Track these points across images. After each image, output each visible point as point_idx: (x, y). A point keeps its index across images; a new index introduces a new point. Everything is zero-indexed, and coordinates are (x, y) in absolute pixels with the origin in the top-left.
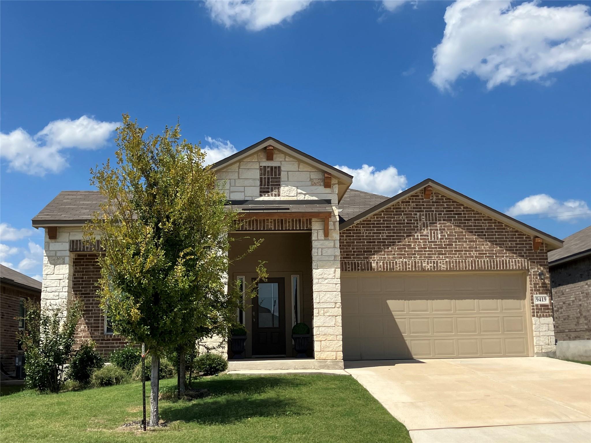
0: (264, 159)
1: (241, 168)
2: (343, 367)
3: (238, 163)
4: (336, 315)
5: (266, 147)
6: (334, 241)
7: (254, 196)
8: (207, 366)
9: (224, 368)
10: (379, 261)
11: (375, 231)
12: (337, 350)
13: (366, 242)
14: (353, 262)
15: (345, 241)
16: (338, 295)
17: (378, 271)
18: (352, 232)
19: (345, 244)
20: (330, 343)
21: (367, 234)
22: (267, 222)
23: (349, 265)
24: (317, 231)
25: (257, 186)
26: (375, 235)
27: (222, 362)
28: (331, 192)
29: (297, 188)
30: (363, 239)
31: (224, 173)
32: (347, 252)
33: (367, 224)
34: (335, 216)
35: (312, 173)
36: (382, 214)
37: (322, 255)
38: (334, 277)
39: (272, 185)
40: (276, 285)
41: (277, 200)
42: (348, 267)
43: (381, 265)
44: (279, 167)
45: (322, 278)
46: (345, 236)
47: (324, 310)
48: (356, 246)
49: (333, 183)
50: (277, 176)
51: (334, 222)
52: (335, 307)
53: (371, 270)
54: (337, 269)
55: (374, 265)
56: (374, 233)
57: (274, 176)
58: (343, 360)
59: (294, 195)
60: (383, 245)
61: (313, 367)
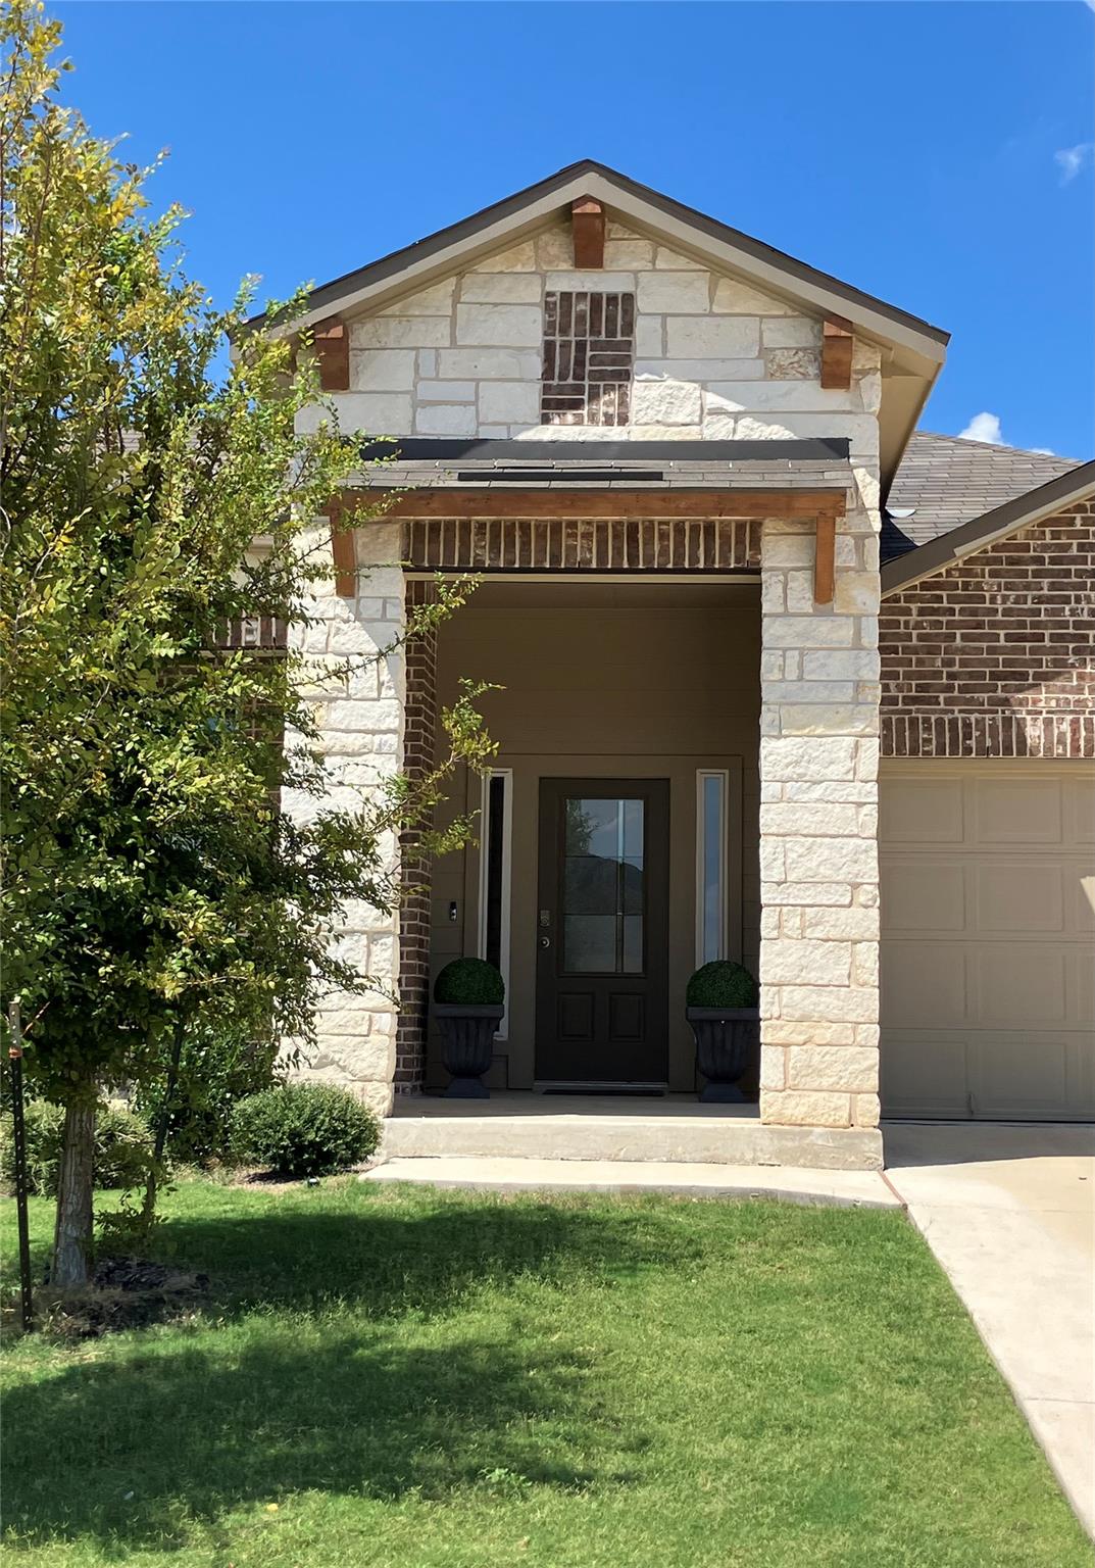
0: (565, 261)
1: (462, 300)
2: (881, 1161)
3: (453, 280)
4: (857, 937)
5: (571, 203)
6: (858, 618)
7: (516, 423)
8: (281, 1139)
9: (358, 1149)
10: (1055, 717)
11: (1045, 592)
12: (854, 1087)
13: (1002, 638)
14: (946, 717)
15: (915, 633)
16: (866, 851)
17: (1050, 759)
18: (944, 594)
19: (915, 641)
20: (827, 1058)
21: (1009, 605)
22: (569, 535)
23: (928, 729)
24: (781, 578)
25: (531, 381)
26: (1043, 607)
27: (353, 1126)
28: (848, 408)
29: (704, 388)
30: (993, 625)
31: (393, 323)
32: (921, 675)
33: (1011, 560)
34: (863, 510)
35: (768, 324)
36: (1078, 522)
37: (800, 679)
38: (850, 777)
39: (594, 375)
40: (637, 807)
41: (616, 438)
42: (924, 740)
43: (1064, 734)
44: (629, 298)
45: (800, 778)
46: (914, 612)
47: (802, 915)
48: (963, 651)
49: (859, 367)
50: (619, 338)
51: (860, 539)
52: (850, 905)
53: (1022, 751)
54: (863, 741)
55: (1034, 732)
56: (1040, 600)
57: (603, 337)
58: (879, 1132)
59: (688, 420)
60: (1076, 651)
61: (749, 1156)
